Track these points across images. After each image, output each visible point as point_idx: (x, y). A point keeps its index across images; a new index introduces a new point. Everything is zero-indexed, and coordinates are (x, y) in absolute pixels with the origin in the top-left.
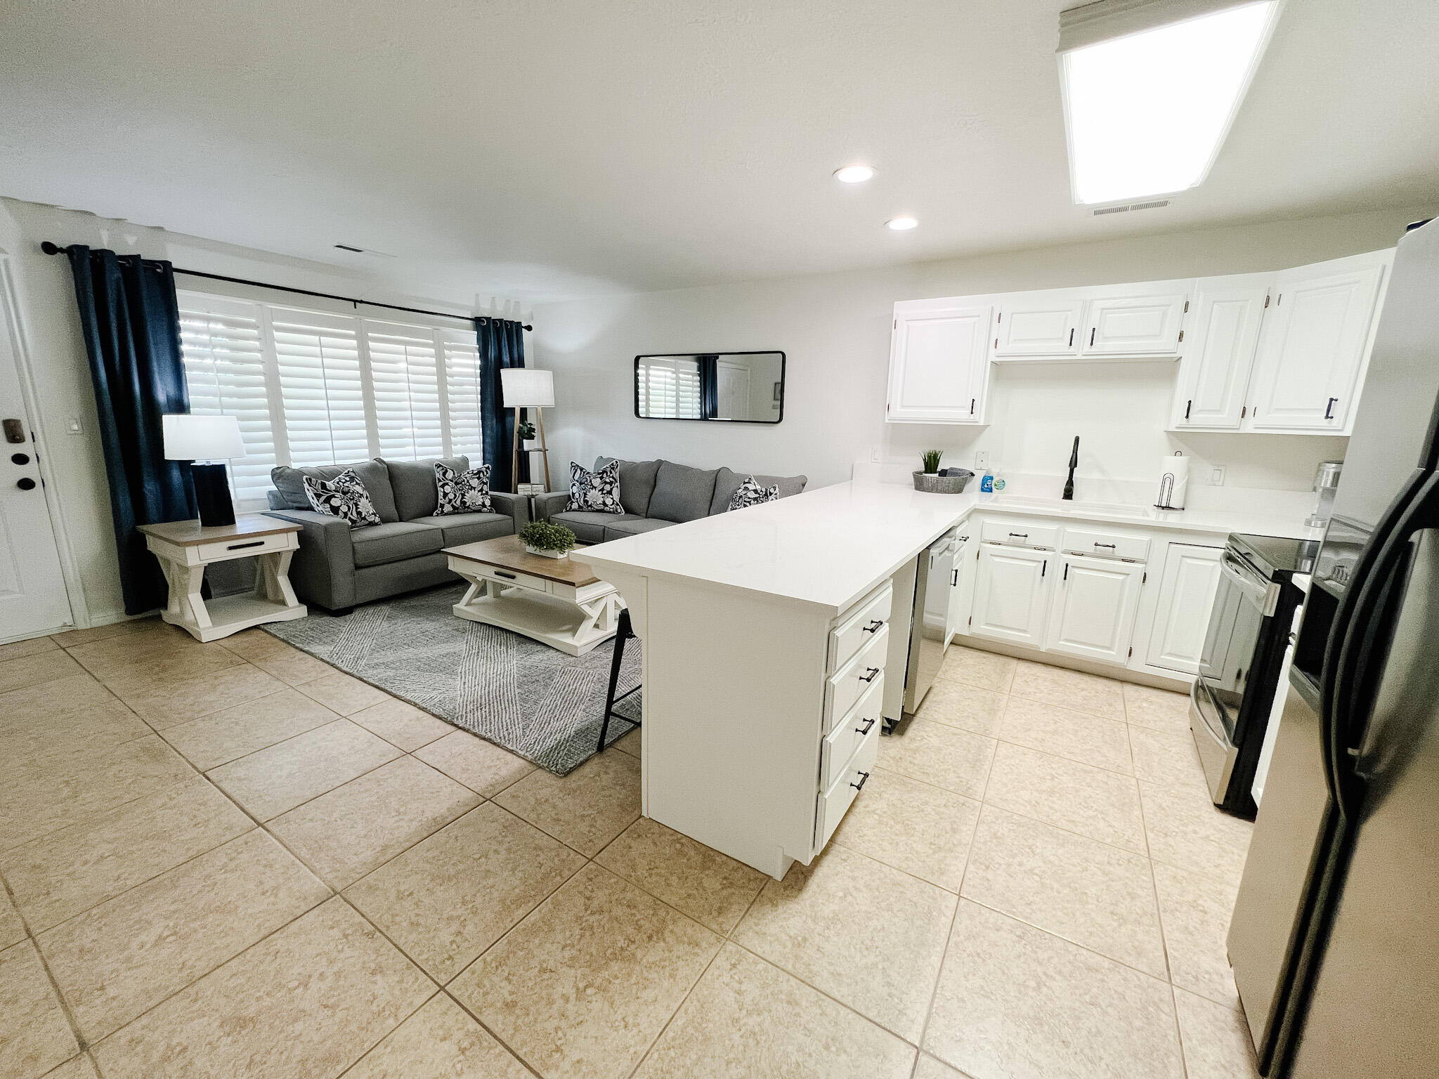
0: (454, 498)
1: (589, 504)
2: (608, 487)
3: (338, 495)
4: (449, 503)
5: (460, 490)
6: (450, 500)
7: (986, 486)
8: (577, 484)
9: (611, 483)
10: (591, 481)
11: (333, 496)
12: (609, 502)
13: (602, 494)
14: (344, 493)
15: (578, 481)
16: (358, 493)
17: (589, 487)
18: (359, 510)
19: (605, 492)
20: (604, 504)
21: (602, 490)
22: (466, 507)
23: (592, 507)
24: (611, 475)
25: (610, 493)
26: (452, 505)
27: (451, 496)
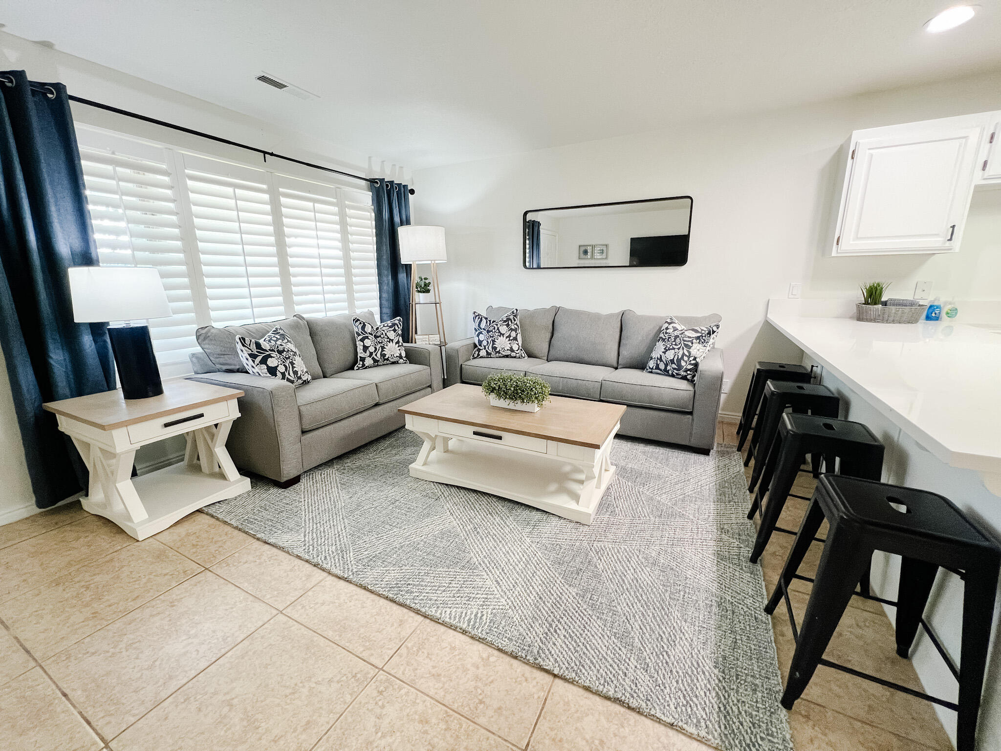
0: (375, 351)
1: (498, 350)
2: (513, 334)
3: (274, 354)
4: (370, 356)
5: (379, 343)
6: (371, 354)
7: (933, 315)
8: (484, 332)
9: (515, 330)
10: (498, 329)
11: (269, 356)
12: (515, 347)
13: (509, 340)
14: (280, 352)
15: (484, 329)
16: (292, 351)
17: (497, 334)
18: (295, 369)
19: (511, 338)
20: (512, 350)
21: (509, 336)
22: (385, 360)
23: (499, 353)
24: (515, 322)
25: (515, 339)
26: (373, 359)
27: (372, 349)
